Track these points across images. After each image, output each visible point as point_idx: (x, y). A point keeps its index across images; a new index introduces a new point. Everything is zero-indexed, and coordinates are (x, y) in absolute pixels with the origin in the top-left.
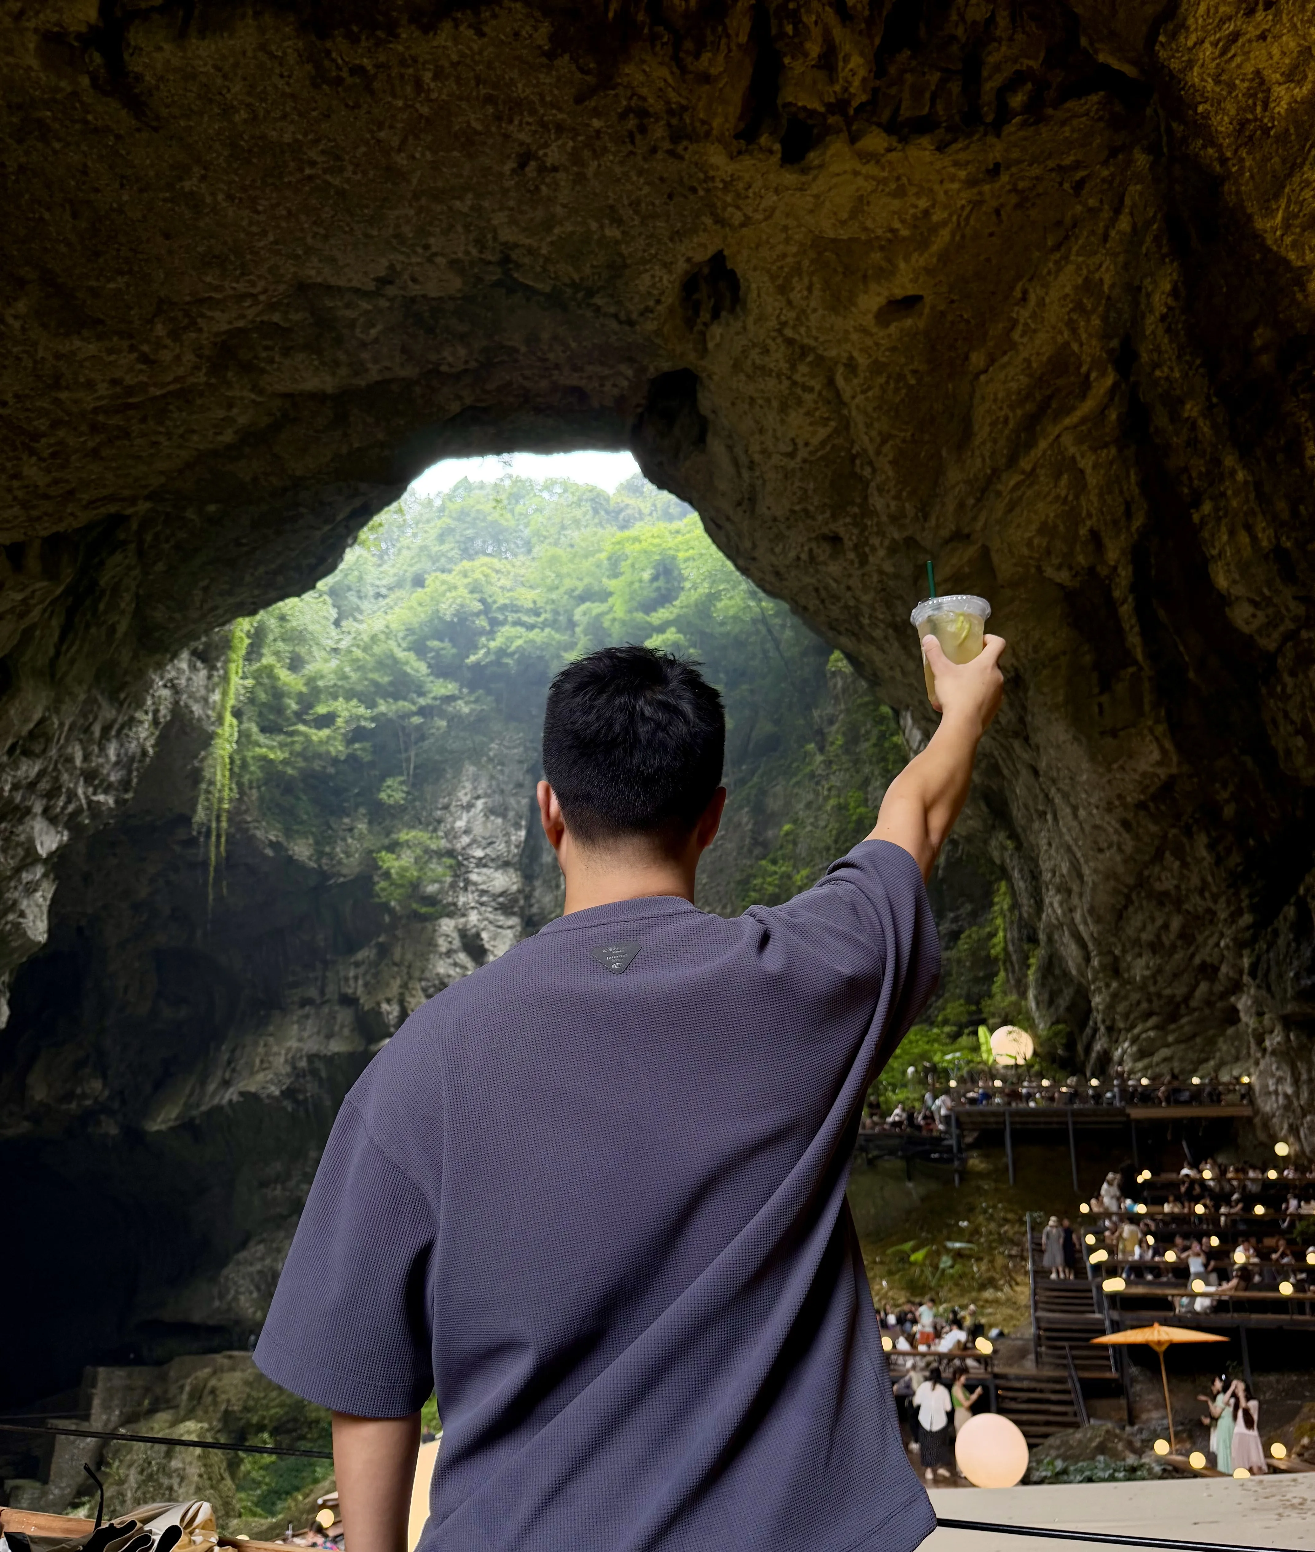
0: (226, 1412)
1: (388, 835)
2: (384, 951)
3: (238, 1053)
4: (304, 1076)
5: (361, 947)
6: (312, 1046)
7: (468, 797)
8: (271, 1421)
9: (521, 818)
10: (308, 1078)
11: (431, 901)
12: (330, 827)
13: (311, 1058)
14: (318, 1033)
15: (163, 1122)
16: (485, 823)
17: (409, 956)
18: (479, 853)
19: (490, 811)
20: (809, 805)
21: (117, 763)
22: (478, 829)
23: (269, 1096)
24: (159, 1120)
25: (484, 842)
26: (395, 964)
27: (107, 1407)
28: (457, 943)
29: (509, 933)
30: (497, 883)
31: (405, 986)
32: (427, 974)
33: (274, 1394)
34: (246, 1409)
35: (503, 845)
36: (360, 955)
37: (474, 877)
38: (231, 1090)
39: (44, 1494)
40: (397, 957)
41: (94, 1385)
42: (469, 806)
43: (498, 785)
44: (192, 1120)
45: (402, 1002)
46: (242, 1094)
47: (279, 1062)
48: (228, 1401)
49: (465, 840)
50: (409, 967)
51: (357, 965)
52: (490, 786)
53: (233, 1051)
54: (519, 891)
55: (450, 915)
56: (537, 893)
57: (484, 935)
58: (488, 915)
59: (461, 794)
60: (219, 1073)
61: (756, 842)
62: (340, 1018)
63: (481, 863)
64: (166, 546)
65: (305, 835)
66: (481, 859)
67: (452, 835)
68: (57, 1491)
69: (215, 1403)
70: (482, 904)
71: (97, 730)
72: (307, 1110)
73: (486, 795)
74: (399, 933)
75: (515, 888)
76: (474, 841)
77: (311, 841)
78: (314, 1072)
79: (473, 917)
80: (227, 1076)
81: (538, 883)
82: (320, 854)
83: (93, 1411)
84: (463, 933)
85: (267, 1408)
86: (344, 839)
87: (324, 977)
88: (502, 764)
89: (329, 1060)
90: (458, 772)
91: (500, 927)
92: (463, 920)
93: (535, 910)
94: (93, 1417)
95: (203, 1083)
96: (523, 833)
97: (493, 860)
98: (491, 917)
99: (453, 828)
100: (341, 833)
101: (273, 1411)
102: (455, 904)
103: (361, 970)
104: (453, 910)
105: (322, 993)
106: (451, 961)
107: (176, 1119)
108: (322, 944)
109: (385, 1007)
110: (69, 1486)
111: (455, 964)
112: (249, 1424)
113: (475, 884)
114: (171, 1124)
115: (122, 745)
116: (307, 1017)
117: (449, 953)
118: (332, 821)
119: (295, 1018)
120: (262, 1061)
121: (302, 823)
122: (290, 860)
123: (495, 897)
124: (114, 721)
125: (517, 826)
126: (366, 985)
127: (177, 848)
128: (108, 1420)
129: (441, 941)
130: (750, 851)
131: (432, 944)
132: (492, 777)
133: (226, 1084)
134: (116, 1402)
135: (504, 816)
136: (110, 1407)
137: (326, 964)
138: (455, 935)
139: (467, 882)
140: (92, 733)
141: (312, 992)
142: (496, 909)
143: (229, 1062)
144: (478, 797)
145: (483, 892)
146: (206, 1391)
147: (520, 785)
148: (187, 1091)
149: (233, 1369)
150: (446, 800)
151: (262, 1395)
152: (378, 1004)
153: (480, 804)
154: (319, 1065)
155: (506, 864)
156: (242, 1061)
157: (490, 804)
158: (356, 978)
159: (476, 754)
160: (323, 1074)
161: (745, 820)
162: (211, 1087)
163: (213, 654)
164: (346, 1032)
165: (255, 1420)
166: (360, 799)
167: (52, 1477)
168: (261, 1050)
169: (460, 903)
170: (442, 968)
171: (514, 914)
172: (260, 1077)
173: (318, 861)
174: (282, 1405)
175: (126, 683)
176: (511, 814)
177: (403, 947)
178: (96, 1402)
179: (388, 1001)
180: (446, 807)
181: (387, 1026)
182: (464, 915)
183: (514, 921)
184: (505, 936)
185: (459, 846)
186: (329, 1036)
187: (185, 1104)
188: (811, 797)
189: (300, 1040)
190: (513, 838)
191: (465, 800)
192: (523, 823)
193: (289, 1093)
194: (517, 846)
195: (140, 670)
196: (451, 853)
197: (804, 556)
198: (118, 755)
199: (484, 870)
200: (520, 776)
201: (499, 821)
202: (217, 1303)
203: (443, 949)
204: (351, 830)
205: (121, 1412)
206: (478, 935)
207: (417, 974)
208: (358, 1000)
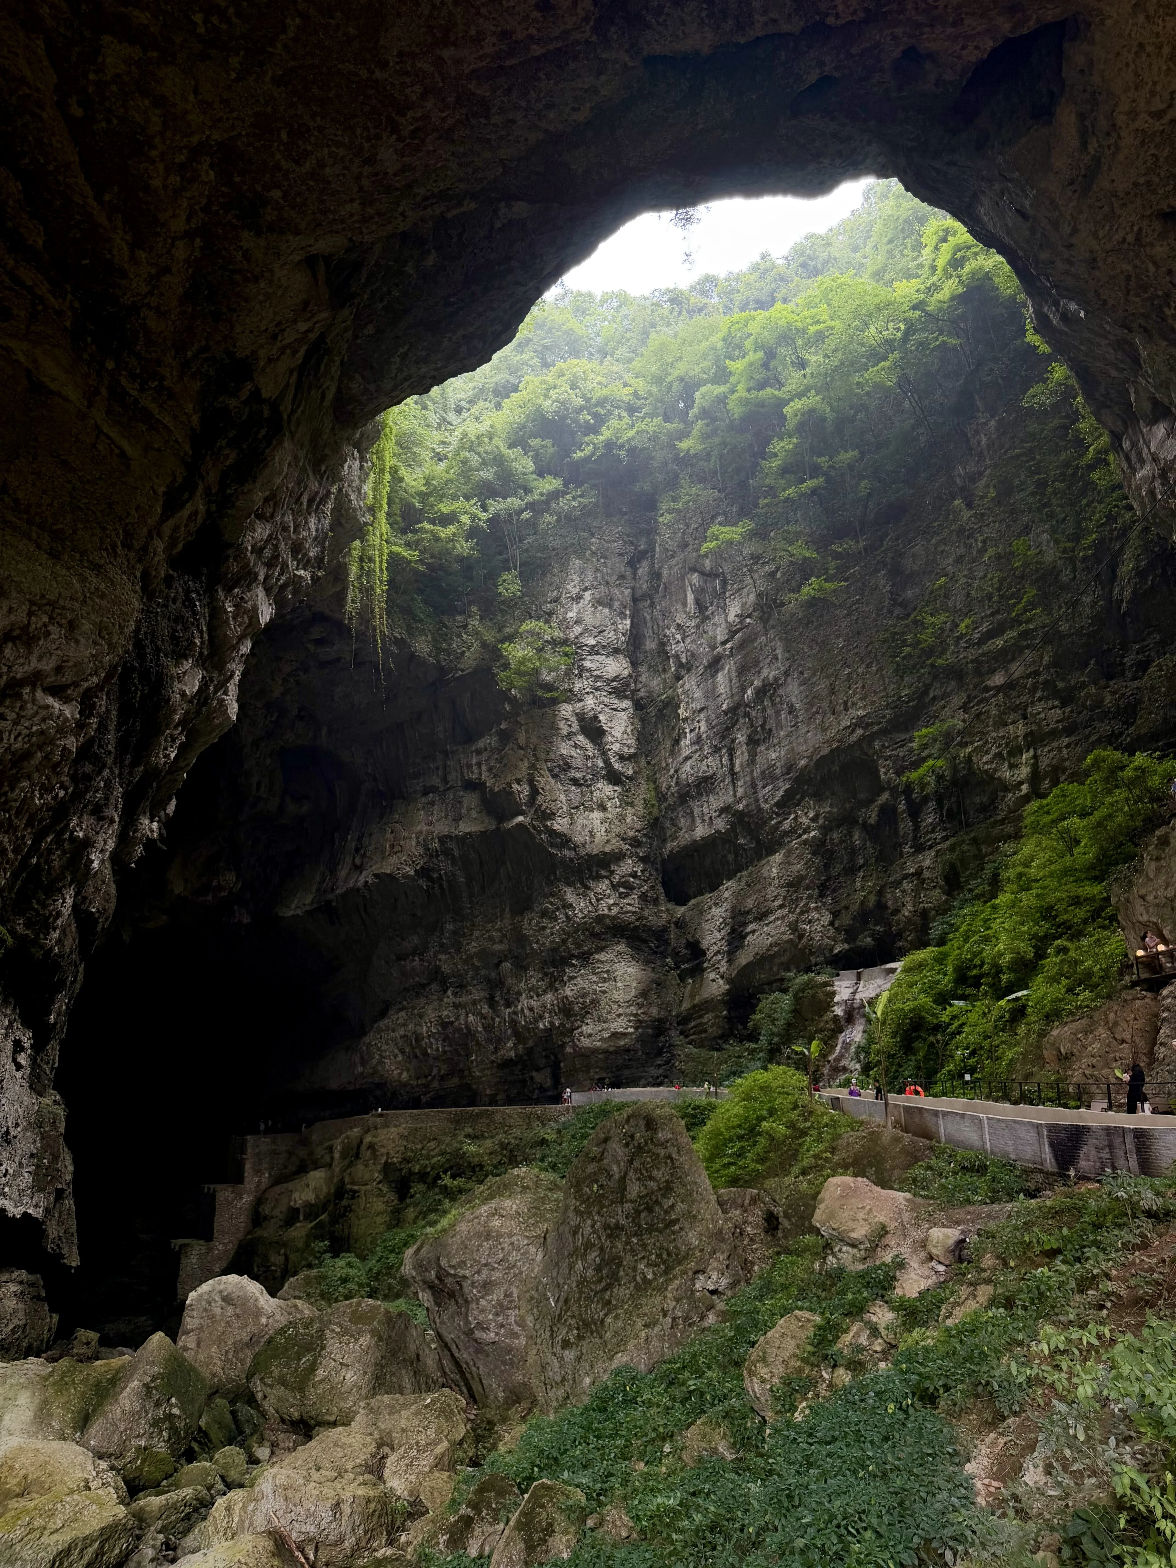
0: (386, 1163)
1: (500, 630)
2: (505, 737)
3: (365, 841)
4: (437, 856)
5: (480, 736)
6: (442, 828)
7: (577, 589)
8: (432, 1168)
9: (625, 607)
10: (441, 857)
11: (549, 687)
12: (445, 626)
13: (442, 839)
14: (446, 816)
15: (297, 907)
16: (594, 613)
17: (534, 740)
18: (592, 641)
19: (598, 602)
20: (959, 560)
21: (316, 538)
22: (589, 619)
23: (405, 876)
24: (293, 906)
25: (595, 631)
26: (521, 748)
27: (258, 1172)
28: (576, 727)
29: (624, 715)
30: (609, 669)
31: (533, 767)
32: (552, 756)
33: (432, 1144)
34: (407, 1160)
35: (612, 633)
36: (481, 744)
37: (587, 664)
38: (364, 873)
39: (210, 1250)
40: (522, 740)
41: (243, 1152)
42: (579, 598)
43: (603, 578)
44: (329, 902)
45: (531, 782)
46: (376, 876)
47: (412, 846)
48: (388, 1154)
49: (578, 630)
50: (535, 750)
51: (479, 752)
52: (596, 578)
53: (360, 839)
54: (630, 676)
55: (568, 701)
56: (643, 679)
57: (602, 717)
58: (603, 698)
59: (569, 587)
60: (349, 860)
61: (895, 603)
62: (465, 801)
63: (594, 651)
64: (380, 306)
65: (423, 632)
66: (593, 646)
67: (565, 624)
68: (220, 1247)
69: (375, 1156)
70: (597, 689)
71: (305, 500)
72: (441, 887)
73: (593, 587)
74: (522, 719)
75: (626, 673)
76: (586, 630)
77: (430, 638)
78: (447, 852)
79: (590, 702)
80: (358, 861)
81: (642, 669)
82: (439, 650)
83: (246, 1174)
84: (581, 717)
85: (428, 1158)
86: (459, 636)
87: (445, 766)
88: (605, 558)
89: (461, 840)
90: (564, 568)
91: (615, 710)
92: (580, 704)
93: (642, 694)
94: (246, 1180)
95: (333, 871)
96: (628, 622)
97: (604, 647)
98: (606, 700)
99: (565, 619)
100: (455, 630)
101: (434, 1160)
102: (571, 691)
103: (485, 756)
104: (571, 697)
105: (445, 780)
106: (571, 743)
107: (312, 903)
108: (442, 736)
109: (515, 786)
110: (230, 1242)
111: (576, 746)
112: (411, 1173)
113: (589, 670)
114: (308, 908)
115: (319, 521)
116: (432, 803)
117: (570, 736)
118: (445, 619)
119: (420, 805)
120: (392, 846)
121: (420, 621)
122: (412, 656)
123: (609, 681)
124: (317, 493)
125: (623, 615)
126: (490, 770)
127: (311, 647)
128: (260, 1182)
129: (562, 725)
130: (890, 612)
131: (553, 727)
132: (597, 570)
133: (359, 868)
134: (265, 1166)
135: (611, 607)
136: (260, 1171)
137: (446, 754)
138: (574, 719)
139: (582, 669)
140: (301, 504)
141: (436, 781)
142: (610, 693)
143: (357, 850)
144: (585, 589)
145: (598, 678)
146: (363, 1147)
147: (622, 577)
148: (318, 878)
149: (386, 1126)
150: (555, 593)
151: (419, 1146)
152: (509, 785)
153: (587, 595)
154: (450, 845)
155: (616, 651)
156: (371, 848)
157: (597, 596)
158: (479, 765)
159: (580, 550)
160: (456, 853)
161: (883, 582)
162: (343, 873)
163: (364, 445)
164: (474, 814)
165: (417, 1168)
166: (471, 598)
167: (216, 1235)
168: (389, 836)
169: (576, 689)
170: (565, 749)
171: (626, 697)
172: (393, 860)
173: (436, 657)
174: (442, 1154)
175: (326, 455)
176: (616, 604)
177: (527, 732)
178: (248, 1166)
179: (518, 782)
180: (556, 600)
181: (519, 805)
182: (581, 700)
183: (626, 704)
184: (620, 718)
185: (572, 636)
186: (458, 819)
187: (318, 890)
188: (961, 551)
189: (430, 824)
190: (620, 626)
191: (575, 591)
192: (628, 612)
193: (424, 872)
194: (624, 635)
195: (336, 442)
196: (565, 642)
197: (1130, 238)
198: (317, 530)
199: (597, 657)
200: (621, 568)
201: (607, 610)
202: (360, 1069)
203: (565, 732)
204: (465, 626)
205: (270, 1174)
206: (596, 718)
207: (543, 756)
208: (484, 783)
